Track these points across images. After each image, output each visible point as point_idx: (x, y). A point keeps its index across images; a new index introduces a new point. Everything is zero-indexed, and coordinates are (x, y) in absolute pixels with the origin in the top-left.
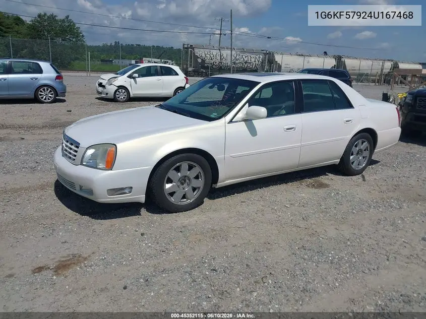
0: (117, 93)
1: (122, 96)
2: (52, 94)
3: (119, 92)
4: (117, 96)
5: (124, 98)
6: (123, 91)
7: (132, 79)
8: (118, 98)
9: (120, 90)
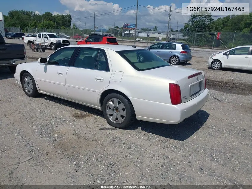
0: (214, 64)
1: (216, 66)
2: (177, 60)
3: (215, 63)
4: (213, 66)
5: (217, 67)
6: (218, 63)
7: (226, 56)
8: (214, 67)
9: (216, 62)
